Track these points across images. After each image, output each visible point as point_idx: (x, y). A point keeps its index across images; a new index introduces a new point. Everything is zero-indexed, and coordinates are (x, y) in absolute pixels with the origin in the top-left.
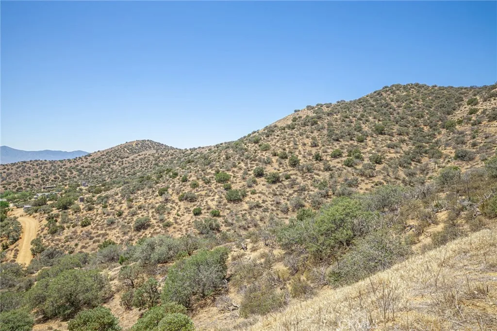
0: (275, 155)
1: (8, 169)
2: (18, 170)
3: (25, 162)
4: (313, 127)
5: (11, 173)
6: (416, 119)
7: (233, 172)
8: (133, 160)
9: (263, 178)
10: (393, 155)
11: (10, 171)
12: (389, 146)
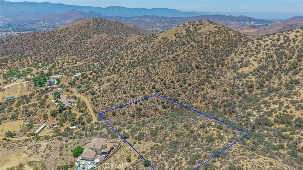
0: (159, 78)
4: (175, 61)
7: (146, 85)
8: (96, 41)
9: (154, 89)
11: (29, 39)
12: (197, 77)
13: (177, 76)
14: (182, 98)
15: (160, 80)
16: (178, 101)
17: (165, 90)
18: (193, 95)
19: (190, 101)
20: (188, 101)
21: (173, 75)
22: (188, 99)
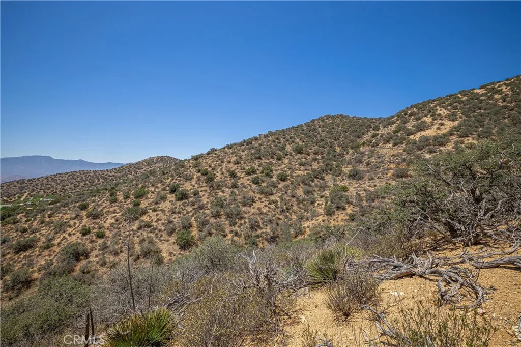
1: (62, 177)
2: (69, 177)
3: (75, 172)
5: (64, 180)
6: (333, 141)
7: (156, 187)
9: (174, 195)
10: (302, 173)
12: (300, 164)
13: (247, 166)
14: (259, 209)
15: (199, 174)
16: (242, 218)
17: (207, 195)
18: (294, 200)
19: (286, 217)
20: (279, 219)
21: (237, 163)
22: (278, 210)
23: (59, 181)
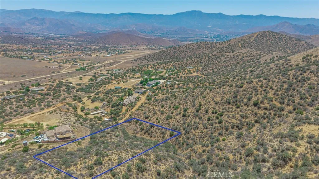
4: (238, 89)
7: (183, 106)
8: (234, 55)
9: (184, 113)
11: (194, 47)
12: (242, 116)
13: (219, 107)
14: (196, 133)
15: (199, 105)
16: (188, 134)
17: (191, 118)
18: (210, 135)
20: (197, 139)
21: (216, 103)
22: (200, 136)
23: (191, 49)
